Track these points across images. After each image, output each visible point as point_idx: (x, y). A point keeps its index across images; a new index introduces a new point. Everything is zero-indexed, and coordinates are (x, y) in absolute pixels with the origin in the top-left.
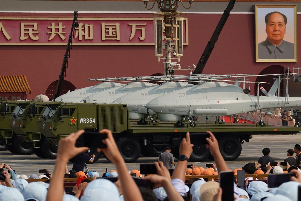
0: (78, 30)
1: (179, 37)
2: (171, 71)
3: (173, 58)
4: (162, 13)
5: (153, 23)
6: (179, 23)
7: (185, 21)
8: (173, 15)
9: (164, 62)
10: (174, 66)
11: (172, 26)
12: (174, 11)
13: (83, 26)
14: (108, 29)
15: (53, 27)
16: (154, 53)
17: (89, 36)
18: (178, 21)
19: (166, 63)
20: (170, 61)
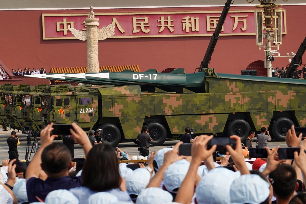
0: (185, 22)
1: (278, 27)
2: (271, 59)
3: (273, 47)
4: (262, 6)
5: (254, 15)
6: (278, 15)
7: (283, 12)
8: (272, 7)
9: (265, 50)
10: (274, 54)
11: (272, 17)
12: (273, 4)
13: (190, 19)
14: (213, 21)
15: (163, 20)
16: (255, 42)
17: (196, 28)
18: (277, 13)
19: (267, 52)
20: (270, 49)
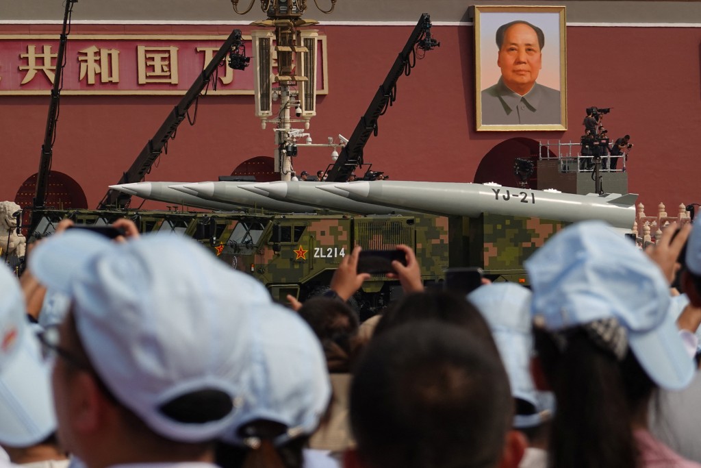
0: (86, 61)
1: (309, 74)
2: (290, 150)
3: (295, 121)
4: (270, 22)
5: (251, 47)
6: (308, 45)
7: (320, 42)
8: (295, 26)
9: (275, 130)
10: (297, 138)
11: (293, 50)
12: (296, 18)
13: (98, 53)
14: (153, 59)
15: (32, 54)
16: (254, 110)
17: (111, 75)
18: (306, 40)
19: (280, 133)
20: (288, 126)
